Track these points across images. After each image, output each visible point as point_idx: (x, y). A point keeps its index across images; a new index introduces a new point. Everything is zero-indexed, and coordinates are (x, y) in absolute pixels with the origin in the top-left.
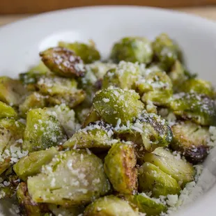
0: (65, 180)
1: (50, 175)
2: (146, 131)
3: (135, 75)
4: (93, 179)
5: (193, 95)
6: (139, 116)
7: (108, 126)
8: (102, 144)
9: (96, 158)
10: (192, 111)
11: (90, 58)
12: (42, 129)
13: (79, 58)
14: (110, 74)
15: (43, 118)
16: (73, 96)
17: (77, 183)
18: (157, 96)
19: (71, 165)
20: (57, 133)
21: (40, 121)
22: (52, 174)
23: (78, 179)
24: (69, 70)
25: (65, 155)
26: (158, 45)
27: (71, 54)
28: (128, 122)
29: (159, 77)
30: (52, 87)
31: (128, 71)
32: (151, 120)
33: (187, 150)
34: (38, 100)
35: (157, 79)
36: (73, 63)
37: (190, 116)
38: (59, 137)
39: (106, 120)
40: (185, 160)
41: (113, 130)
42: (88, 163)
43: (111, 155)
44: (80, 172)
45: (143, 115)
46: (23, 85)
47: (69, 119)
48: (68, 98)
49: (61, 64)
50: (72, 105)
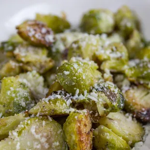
0: (28, 143)
1: (16, 140)
2: (100, 100)
3: (96, 46)
4: (53, 142)
5: (145, 64)
6: (96, 86)
7: (68, 95)
8: (61, 113)
9: (56, 124)
10: (143, 78)
11: (61, 27)
12: (14, 95)
13: (50, 29)
14: (75, 46)
15: (15, 85)
16: (43, 64)
17: (39, 146)
18: (114, 65)
19: (34, 130)
20: (26, 99)
21: (12, 89)
22: (17, 138)
23: (40, 143)
24: (40, 41)
25: (29, 122)
26: (118, 17)
27: (43, 26)
28: (86, 92)
29: (116, 48)
30: (25, 56)
31: (90, 42)
32: (105, 89)
33: (138, 113)
34: (13, 67)
35: (114, 49)
36: (44, 35)
37: (142, 82)
38: (28, 102)
39: (66, 90)
40: (136, 122)
41: (72, 99)
42: (49, 129)
43: (67, 124)
44: (42, 136)
45: (99, 85)
46: (3, 53)
47: (39, 84)
48: (38, 66)
49: (34, 36)
50: (42, 71)
